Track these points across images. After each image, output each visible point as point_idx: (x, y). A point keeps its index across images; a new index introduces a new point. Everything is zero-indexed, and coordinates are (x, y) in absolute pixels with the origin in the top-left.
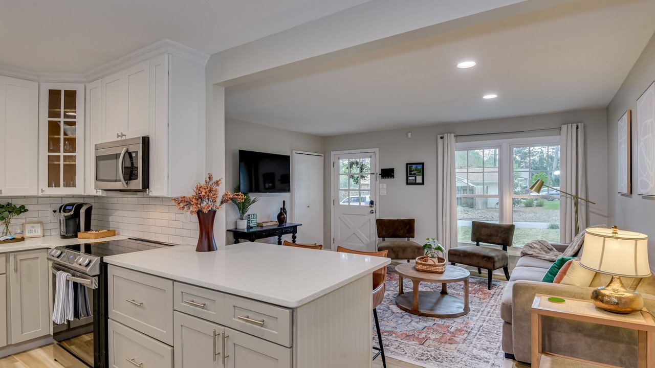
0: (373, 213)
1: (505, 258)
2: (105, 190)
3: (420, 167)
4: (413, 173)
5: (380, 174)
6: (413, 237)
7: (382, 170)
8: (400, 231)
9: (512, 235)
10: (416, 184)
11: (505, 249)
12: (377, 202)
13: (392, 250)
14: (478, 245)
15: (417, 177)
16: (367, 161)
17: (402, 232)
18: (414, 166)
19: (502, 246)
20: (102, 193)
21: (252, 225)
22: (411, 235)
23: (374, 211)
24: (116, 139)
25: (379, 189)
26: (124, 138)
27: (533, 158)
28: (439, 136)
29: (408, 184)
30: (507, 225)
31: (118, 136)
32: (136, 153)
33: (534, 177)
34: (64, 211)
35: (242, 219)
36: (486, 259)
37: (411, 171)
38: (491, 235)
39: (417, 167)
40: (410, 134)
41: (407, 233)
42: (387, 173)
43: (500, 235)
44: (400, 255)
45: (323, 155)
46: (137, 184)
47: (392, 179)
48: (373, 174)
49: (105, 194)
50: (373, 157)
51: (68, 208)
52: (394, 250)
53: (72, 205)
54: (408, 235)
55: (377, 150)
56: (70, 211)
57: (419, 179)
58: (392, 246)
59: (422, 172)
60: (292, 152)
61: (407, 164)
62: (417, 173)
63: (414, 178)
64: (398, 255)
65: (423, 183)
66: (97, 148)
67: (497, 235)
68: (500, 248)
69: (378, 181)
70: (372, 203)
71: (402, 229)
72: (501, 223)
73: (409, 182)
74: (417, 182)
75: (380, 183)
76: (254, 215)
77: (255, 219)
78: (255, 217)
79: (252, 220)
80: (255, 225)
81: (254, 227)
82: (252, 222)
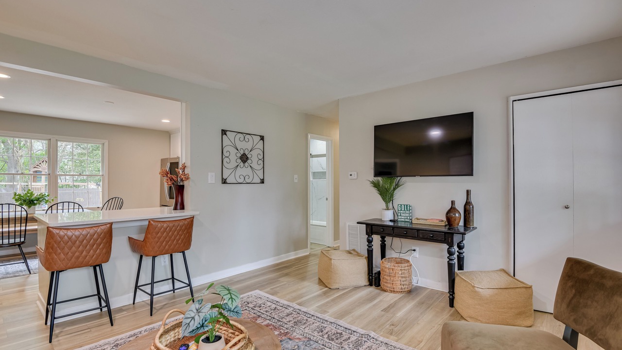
21: (400, 218)
35: (386, 208)
60: (508, 101)
76: (404, 205)
77: (408, 212)
78: (407, 209)
79: (401, 212)
80: (406, 220)
81: (405, 222)
82: (402, 215)
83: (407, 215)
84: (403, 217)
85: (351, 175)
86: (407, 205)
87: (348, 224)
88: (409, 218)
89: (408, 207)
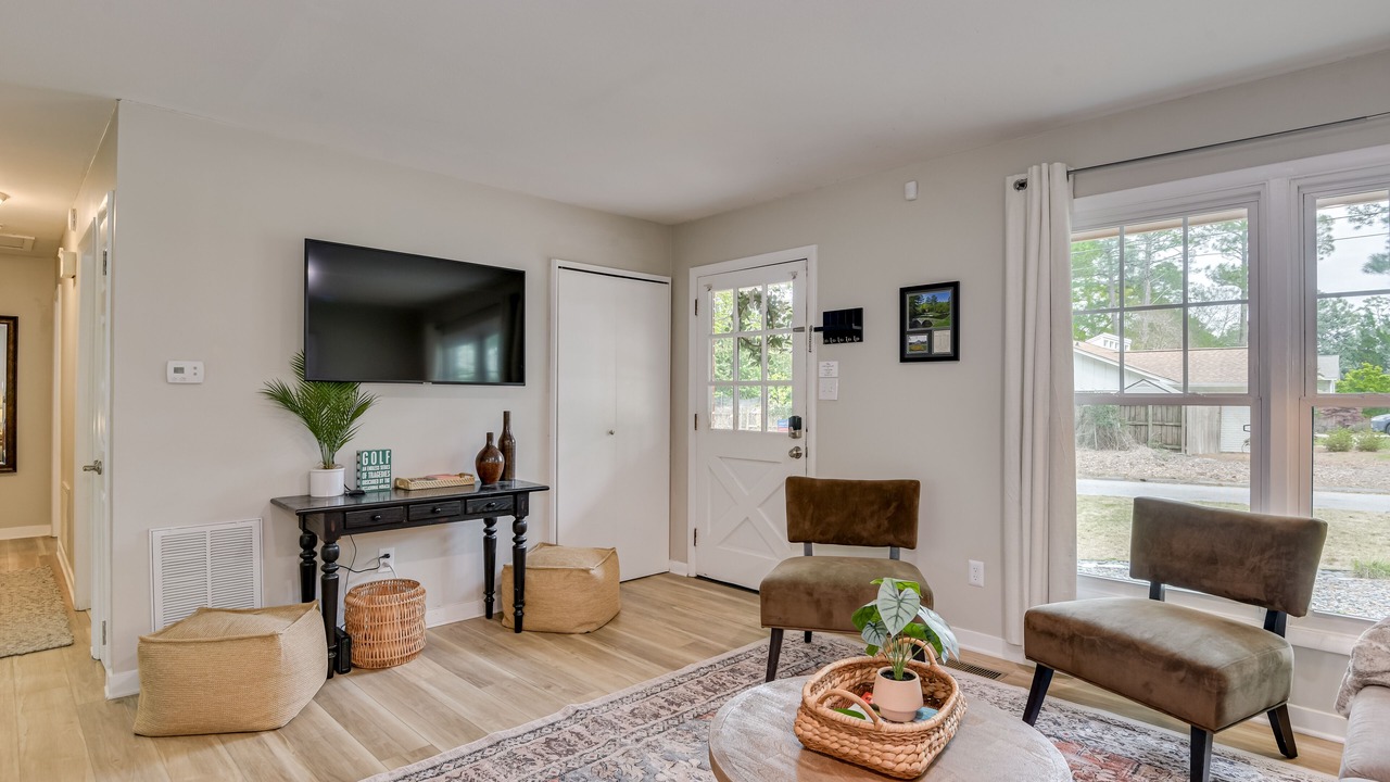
0: (798, 456)
1: (1276, 670)
3: (944, 298)
4: (921, 320)
5: (819, 330)
6: (911, 545)
7: (826, 315)
8: (864, 521)
9: (1311, 565)
10: (929, 358)
11: (1274, 624)
12: (811, 421)
13: (810, 594)
14: (1156, 594)
15: (936, 334)
16: (784, 293)
17: (871, 525)
18: (925, 297)
19: (1264, 611)
21: (366, 485)
22: (903, 537)
23: (803, 451)
25: (818, 377)
27: (1344, 330)
28: (1011, 181)
29: (904, 359)
30: (1287, 523)
33: (1349, 377)
35: (328, 465)
36: (1182, 674)
37: (915, 314)
38: (1213, 560)
39: (934, 299)
40: (911, 186)
41: (887, 531)
42: (842, 326)
43: (1253, 560)
44: (840, 616)
45: (668, 279)
47: (856, 345)
48: (801, 329)
50: (802, 275)
52: (816, 596)
54: (891, 538)
55: (811, 251)
57: (942, 341)
58: (812, 579)
59: (953, 318)
60: (549, 265)
61: (903, 291)
62: (934, 321)
63: (924, 338)
64: (830, 614)
65: (954, 356)
67: (1241, 563)
68: (1253, 616)
69: (814, 355)
70: (796, 423)
71: (872, 514)
72: (1259, 512)
73: (908, 352)
74: (937, 350)
75: (820, 358)
76: (378, 452)
77: (386, 467)
78: (384, 460)
79: (370, 468)
80: (382, 487)
81: (379, 491)
82: (371, 475)
83: (384, 474)
84: (373, 482)
85: (177, 370)
86: (384, 452)
87: (157, 535)
88: (388, 481)
89: (385, 456)
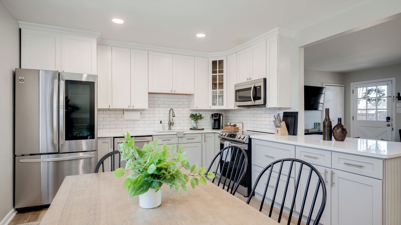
0: (389, 126)
2: (239, 106)
5: (397, 97)
7: (399, 93)
12: (393, 118)
20: (237, 108)
23: (391, 125)
24: (246, 81)
25: (396, 108)
26: (251, 80)
31: (248, 79)
32: (260, 86)
34: (215, 117)
45: (343, 86)
46: (261, 102)
48: (391, 97)
49: (238, 108)
50: (390, 84)
51: (215, 115)
53: (217, 114)
55: (393, 79)
56: (217, 117)
60: (322, 85)
66: (236, 86)
69: (395, 102)
70: (388, 118)
75: (397, 103)
